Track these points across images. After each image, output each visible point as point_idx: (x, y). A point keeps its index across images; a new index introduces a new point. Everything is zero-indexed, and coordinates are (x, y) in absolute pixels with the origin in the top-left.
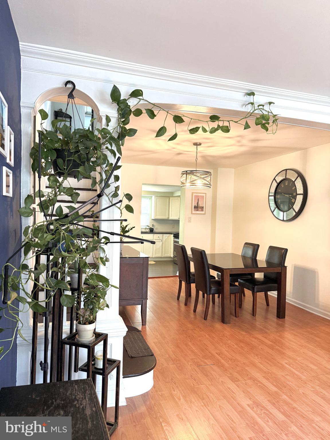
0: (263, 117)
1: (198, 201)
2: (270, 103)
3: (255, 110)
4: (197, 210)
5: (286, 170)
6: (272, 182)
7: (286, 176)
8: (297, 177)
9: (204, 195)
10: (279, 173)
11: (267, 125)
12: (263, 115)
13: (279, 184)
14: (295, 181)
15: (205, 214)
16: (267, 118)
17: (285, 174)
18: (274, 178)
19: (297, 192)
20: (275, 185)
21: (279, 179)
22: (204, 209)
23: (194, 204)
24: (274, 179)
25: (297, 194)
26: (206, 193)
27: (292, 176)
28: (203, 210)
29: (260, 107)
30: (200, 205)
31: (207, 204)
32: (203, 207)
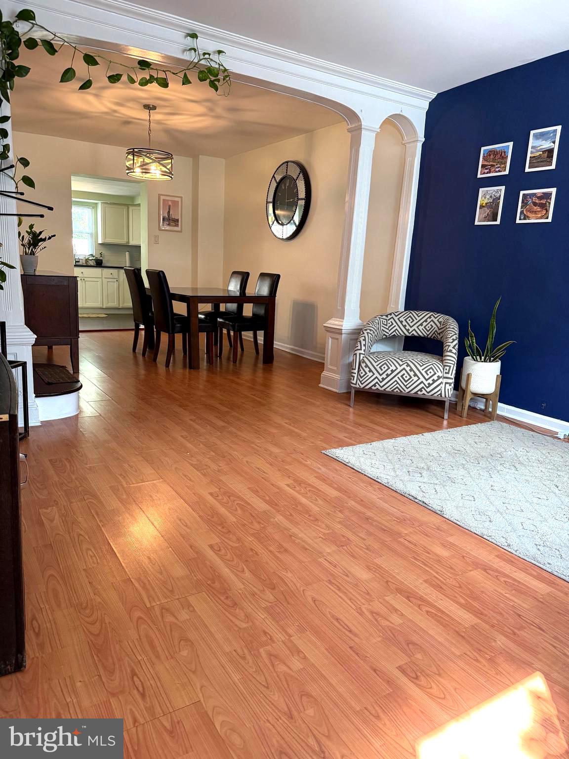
0: (210, 70)
1: (169, 209)
2: (220, 52)
3: (200, 60)
4: (169, 224)
5: (287, 162)
6: (271, 180)
7: (287, 172)
8: (299, 174)
9: (179, 199)
10: (279, 168)
11: (216, 83)
12: (209, 68)
13: (279, 184)
14: (297, 179)
15: (181, 232)
16: (214, 73)
17: (286, 169)
18: (272, 175)
19: (298, 196)
20: (274, 185)
21: (278, 178)
22: (180, 224)
23: (163, 213)
24: (273, 177)
25: (298, 198)
26: (181, 197)
27: (294, 172)
28: (178, 225)
29: (207, 56)
30: (173, 215)
31: (184, 215)
32: (178, 220)
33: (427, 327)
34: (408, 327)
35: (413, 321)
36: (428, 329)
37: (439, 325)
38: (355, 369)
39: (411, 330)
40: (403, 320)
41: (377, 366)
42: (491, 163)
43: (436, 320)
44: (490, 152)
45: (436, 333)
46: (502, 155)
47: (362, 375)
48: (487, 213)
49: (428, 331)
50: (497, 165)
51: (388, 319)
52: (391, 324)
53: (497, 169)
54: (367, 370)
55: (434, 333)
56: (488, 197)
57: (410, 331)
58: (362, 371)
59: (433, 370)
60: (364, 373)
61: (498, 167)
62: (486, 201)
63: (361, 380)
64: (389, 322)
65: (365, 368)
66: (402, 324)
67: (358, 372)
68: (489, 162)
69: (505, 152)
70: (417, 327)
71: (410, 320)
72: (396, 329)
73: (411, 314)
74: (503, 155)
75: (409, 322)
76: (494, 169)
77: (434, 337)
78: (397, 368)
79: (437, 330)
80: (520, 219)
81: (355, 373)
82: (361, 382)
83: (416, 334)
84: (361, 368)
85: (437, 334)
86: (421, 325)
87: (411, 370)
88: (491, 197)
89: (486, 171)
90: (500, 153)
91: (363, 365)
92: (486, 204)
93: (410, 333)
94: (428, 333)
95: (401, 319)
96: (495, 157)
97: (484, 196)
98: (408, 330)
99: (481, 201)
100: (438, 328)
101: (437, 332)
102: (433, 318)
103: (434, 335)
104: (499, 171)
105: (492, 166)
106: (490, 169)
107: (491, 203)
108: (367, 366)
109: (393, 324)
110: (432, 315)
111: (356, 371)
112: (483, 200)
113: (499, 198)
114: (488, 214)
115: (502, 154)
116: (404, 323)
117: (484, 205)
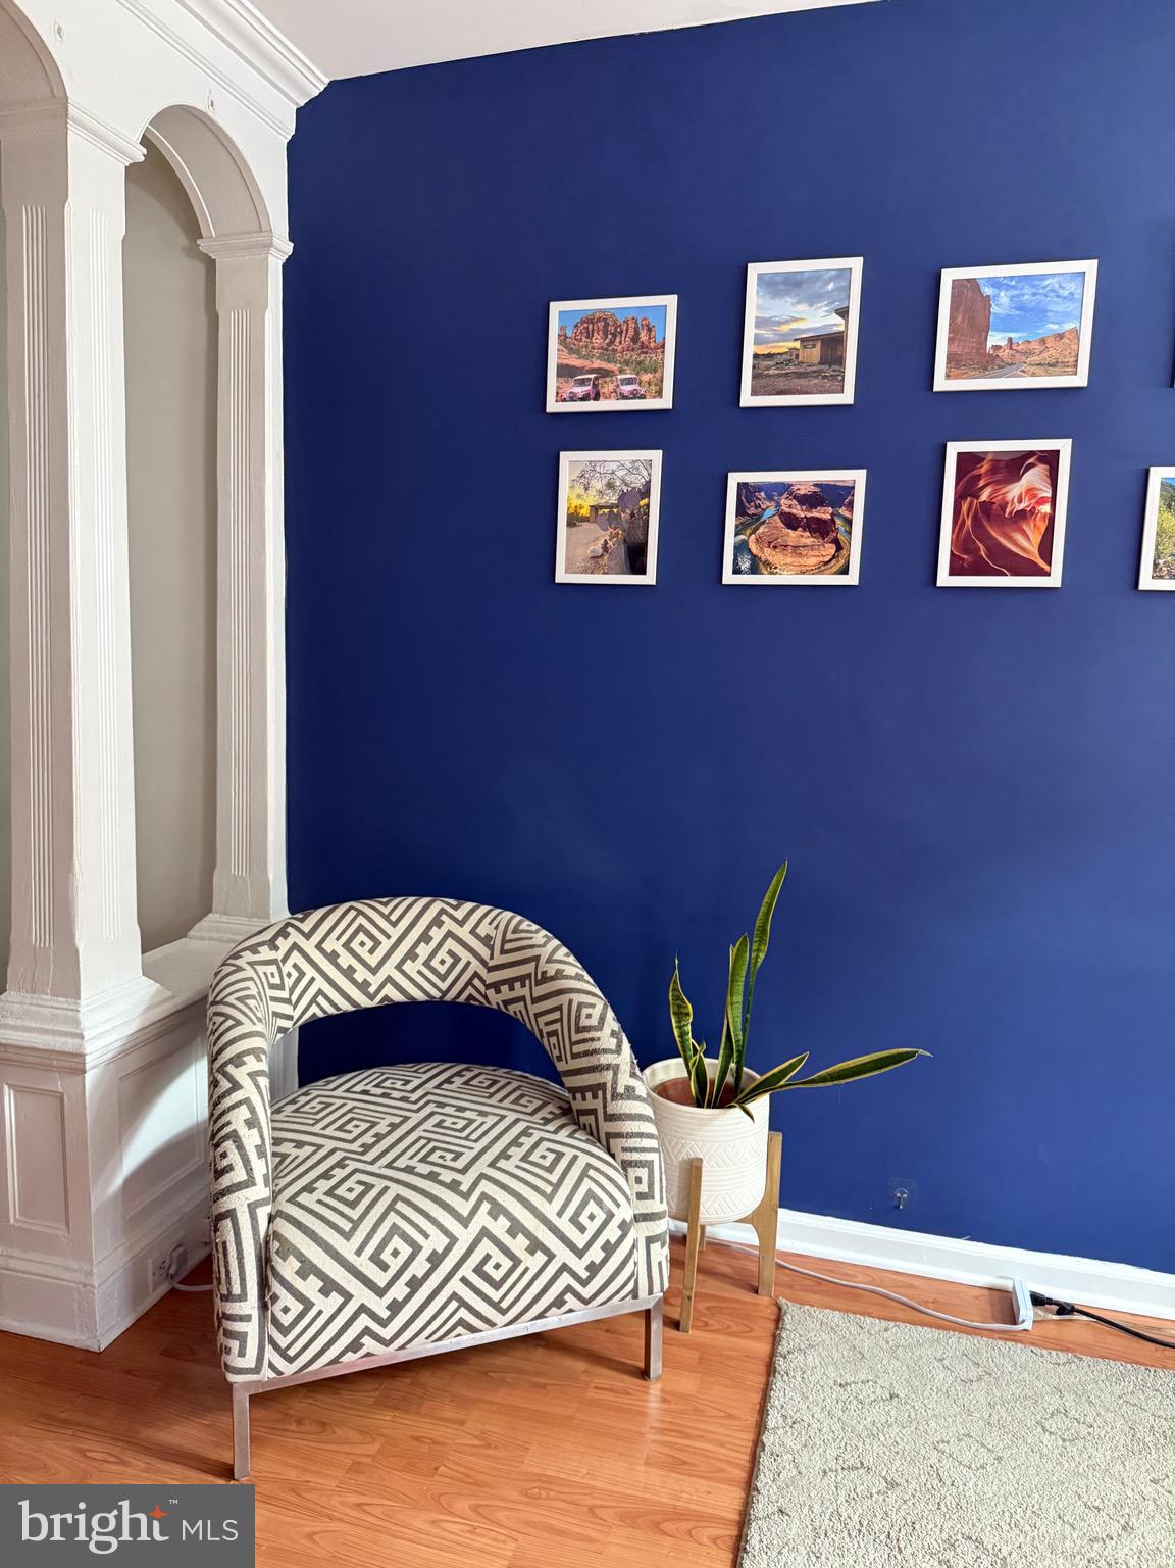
33: (435, 963)
34: (361, 974)
35: (377, 943)
36: (442, 969)
37: (484, 952)
38: (243, 1297)
39: (375, 981)
40: (338, 947)
41: (359, 1252)
42: (597, 364)
43: (463, 932)
44: (589, 322)
45: (476, 982)
46: (639, 339)
47: (286, 1320)
48: (602, 542)
49: (443, 978)
50: (621, 371)
51: (280, 955)
52: (295, 974)
53: (627, 389)
54: (311, 1287)
55: (469, 983)
56: (598, 484)
57: (372, 990)
58: (286, 1298)
59: (599, 1203)
60: (296, 1307)
61: (629, 381)
62: (591, 499)
63: (283, 1342)
64: (287, 967)
65: (297, 1283)
66: (337, 966)
67: (264, 1306)
68: (586, 357)
69: (649, 330)
70: (399, 967)
71: (362, 944)
72: (320, 992)
73: (361, 920)
74: (643, 336)
75: (363, 952)
76: (611, 387)
77: (471, 997)
78: (453, 1240)
79: (483, 971)
80: (737, 571)
81: (247, 1318)
82: (283, 1353)
83: (398, 997)
84: (277, 1288)
85: (482, 988)
86: (412, 955)
87: (516, 1229)
88: (610, 486)
89: (580, 390)
90: (631, 332)
91: (288, 1268)
92: (595, 509)
93: (372, 997)
94: (444, 986)
95: (328, 946)
96: (612, 342)
97: (583, 479)
98: (363, 987)
99: (569, 496)
100: (483, 962)
101: (482, 981)
102: (448, 924)
103: (470, 990)
104: (635, 395)
105: (604, 373)
106: (595, 386)
107: (611, 507)
108: (307, 1269)
109: (302, 974)
110: (442, 911)
111: (250, 1305)
112: (579, 496)
113: (645, 492)
114: (605, 548)
115: (637, 333)
116: (345, 960)
117: (585, 512)
